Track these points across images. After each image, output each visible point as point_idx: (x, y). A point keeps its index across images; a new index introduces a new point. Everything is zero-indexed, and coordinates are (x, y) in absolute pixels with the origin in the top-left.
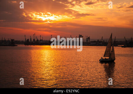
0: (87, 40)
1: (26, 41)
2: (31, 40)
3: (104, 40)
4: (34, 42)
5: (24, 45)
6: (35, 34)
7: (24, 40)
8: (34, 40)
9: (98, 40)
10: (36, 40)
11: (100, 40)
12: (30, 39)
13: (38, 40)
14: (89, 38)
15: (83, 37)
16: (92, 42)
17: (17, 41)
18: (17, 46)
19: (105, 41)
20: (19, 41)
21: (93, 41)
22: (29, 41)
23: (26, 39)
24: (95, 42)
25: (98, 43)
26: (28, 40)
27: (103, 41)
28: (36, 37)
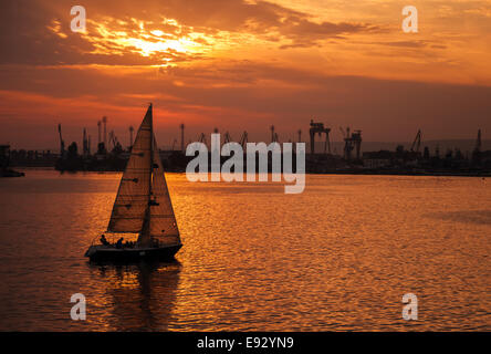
0: (348, 149)
1: (63, 151)
2: (86, 148)
3: (426, 149)
4: (100, 158)
5: (57, 169)
6: (105, 120)
7: (56, 149)
8: (101, 146)
9: (400, 149)
10: (109, 147)
11: (407, 148)
12: (85, 142)
13: (118, 149)
14: (357, 138)
15: (328, 131)
16: (373, 155)
17: (22, 152)
18: (23, 174)
19: (432, 153)
20: (30, 153)
21: (378, 150)
22: (80, 151)
23: (62, 144)
24: (383, 154)
25: (401, 160)
26: (74, 146)
27: (422, 150)
28: (112, 134)
